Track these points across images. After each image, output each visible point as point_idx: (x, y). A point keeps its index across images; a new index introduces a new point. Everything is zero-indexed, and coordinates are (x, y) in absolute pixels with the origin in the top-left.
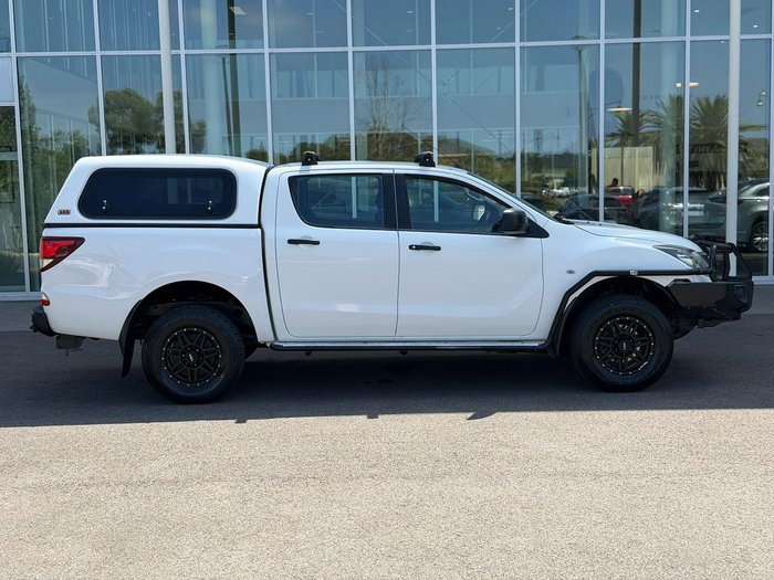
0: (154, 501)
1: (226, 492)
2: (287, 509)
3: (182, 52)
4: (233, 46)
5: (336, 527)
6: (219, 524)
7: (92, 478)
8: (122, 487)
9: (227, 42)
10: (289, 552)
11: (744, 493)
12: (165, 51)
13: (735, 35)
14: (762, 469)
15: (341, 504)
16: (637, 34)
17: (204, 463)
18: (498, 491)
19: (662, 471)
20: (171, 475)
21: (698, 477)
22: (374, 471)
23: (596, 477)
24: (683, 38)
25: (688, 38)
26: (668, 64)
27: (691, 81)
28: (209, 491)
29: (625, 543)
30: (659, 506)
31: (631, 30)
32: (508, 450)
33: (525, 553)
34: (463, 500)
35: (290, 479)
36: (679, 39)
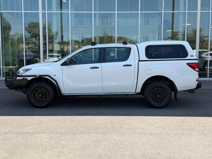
0: (25, 139)
1: (46, 136)
2: (62, 142)
3: (46, 12)
4: (61, 11)
5: (75, 148)
6: (42, 146)
7: (9, 131)
8: (17, 134)
9: (60, 9)
10: (60, 155)
11: (192, 140)
12: (40, 11)
13: (199, 11)
14: (198, 133)
15: (78, 141)
16: (173, 10)
17: (41, 128)
18: (123, 138)
19: (170, 133)
20: (31, 131)
21: (180, 135)
22: (89, 131)
23: (151, 134)
24: (185, 12)
25: (187, 12)
26: (181, 19)
27: (187, 23)
28: (41, 136)
29: (156, 154)
30: (167, 143)
31: (172, 9)
32: (128, 126)
33: (127, 156)
34: (113, 140)
35: (65, 133)
36: (184, 12)
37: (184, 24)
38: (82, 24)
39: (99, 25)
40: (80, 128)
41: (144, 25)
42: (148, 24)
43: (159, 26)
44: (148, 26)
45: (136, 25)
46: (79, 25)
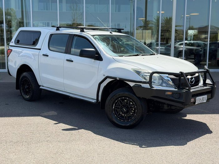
27: (162, 11)
37: (158, 12)
38: (47, 10)
39: (66, 10)
40: (38, 135)
41: (116, 11)
42: (119, 11)
43: (131, 13)
44: (119, 12)
45: (107, 11)
46: (44, 10)
